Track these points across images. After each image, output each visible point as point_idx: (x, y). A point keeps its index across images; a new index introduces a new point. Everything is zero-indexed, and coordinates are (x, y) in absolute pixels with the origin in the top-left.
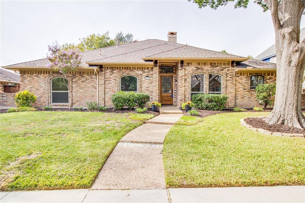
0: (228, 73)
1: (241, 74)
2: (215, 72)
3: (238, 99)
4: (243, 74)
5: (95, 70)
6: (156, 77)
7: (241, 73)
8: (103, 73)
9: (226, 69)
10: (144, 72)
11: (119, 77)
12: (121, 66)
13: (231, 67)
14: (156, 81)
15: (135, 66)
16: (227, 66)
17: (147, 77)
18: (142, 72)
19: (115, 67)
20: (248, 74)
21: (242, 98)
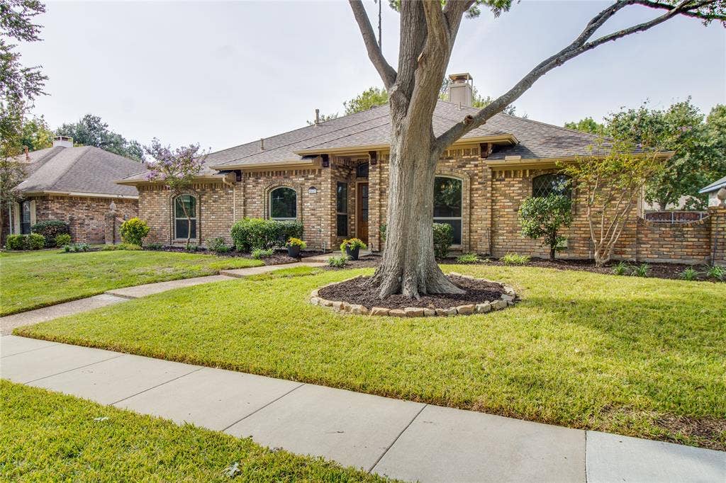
0: (476, 172)
1: (508, 174)
2: (446, 172)
3: (502, 235)
4: (512, 172)
5: (224, 180)
6: (327, 188)
7: (509, 172)
8: (242, 184)
9: (472, 163)
10: (307, 179)
11: (267, 190)
12: (271, 170)
13: (480, 159)
14: (326, 196)
15: (292, 169)
16: (472, 157)
17: (313, 188)
18: (303, 179)
19: (261, 173)
20: (528, 172)
21: (511, 232)
